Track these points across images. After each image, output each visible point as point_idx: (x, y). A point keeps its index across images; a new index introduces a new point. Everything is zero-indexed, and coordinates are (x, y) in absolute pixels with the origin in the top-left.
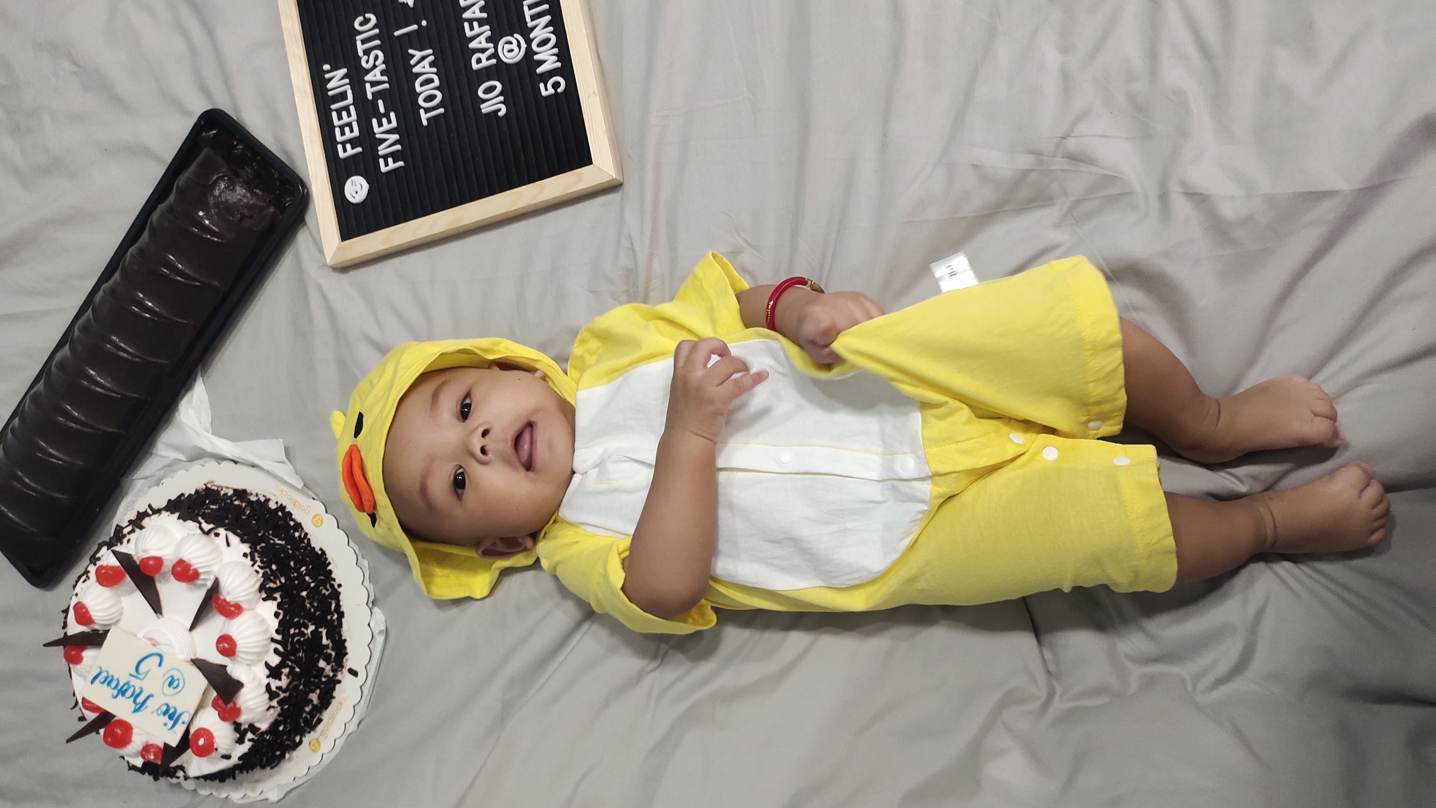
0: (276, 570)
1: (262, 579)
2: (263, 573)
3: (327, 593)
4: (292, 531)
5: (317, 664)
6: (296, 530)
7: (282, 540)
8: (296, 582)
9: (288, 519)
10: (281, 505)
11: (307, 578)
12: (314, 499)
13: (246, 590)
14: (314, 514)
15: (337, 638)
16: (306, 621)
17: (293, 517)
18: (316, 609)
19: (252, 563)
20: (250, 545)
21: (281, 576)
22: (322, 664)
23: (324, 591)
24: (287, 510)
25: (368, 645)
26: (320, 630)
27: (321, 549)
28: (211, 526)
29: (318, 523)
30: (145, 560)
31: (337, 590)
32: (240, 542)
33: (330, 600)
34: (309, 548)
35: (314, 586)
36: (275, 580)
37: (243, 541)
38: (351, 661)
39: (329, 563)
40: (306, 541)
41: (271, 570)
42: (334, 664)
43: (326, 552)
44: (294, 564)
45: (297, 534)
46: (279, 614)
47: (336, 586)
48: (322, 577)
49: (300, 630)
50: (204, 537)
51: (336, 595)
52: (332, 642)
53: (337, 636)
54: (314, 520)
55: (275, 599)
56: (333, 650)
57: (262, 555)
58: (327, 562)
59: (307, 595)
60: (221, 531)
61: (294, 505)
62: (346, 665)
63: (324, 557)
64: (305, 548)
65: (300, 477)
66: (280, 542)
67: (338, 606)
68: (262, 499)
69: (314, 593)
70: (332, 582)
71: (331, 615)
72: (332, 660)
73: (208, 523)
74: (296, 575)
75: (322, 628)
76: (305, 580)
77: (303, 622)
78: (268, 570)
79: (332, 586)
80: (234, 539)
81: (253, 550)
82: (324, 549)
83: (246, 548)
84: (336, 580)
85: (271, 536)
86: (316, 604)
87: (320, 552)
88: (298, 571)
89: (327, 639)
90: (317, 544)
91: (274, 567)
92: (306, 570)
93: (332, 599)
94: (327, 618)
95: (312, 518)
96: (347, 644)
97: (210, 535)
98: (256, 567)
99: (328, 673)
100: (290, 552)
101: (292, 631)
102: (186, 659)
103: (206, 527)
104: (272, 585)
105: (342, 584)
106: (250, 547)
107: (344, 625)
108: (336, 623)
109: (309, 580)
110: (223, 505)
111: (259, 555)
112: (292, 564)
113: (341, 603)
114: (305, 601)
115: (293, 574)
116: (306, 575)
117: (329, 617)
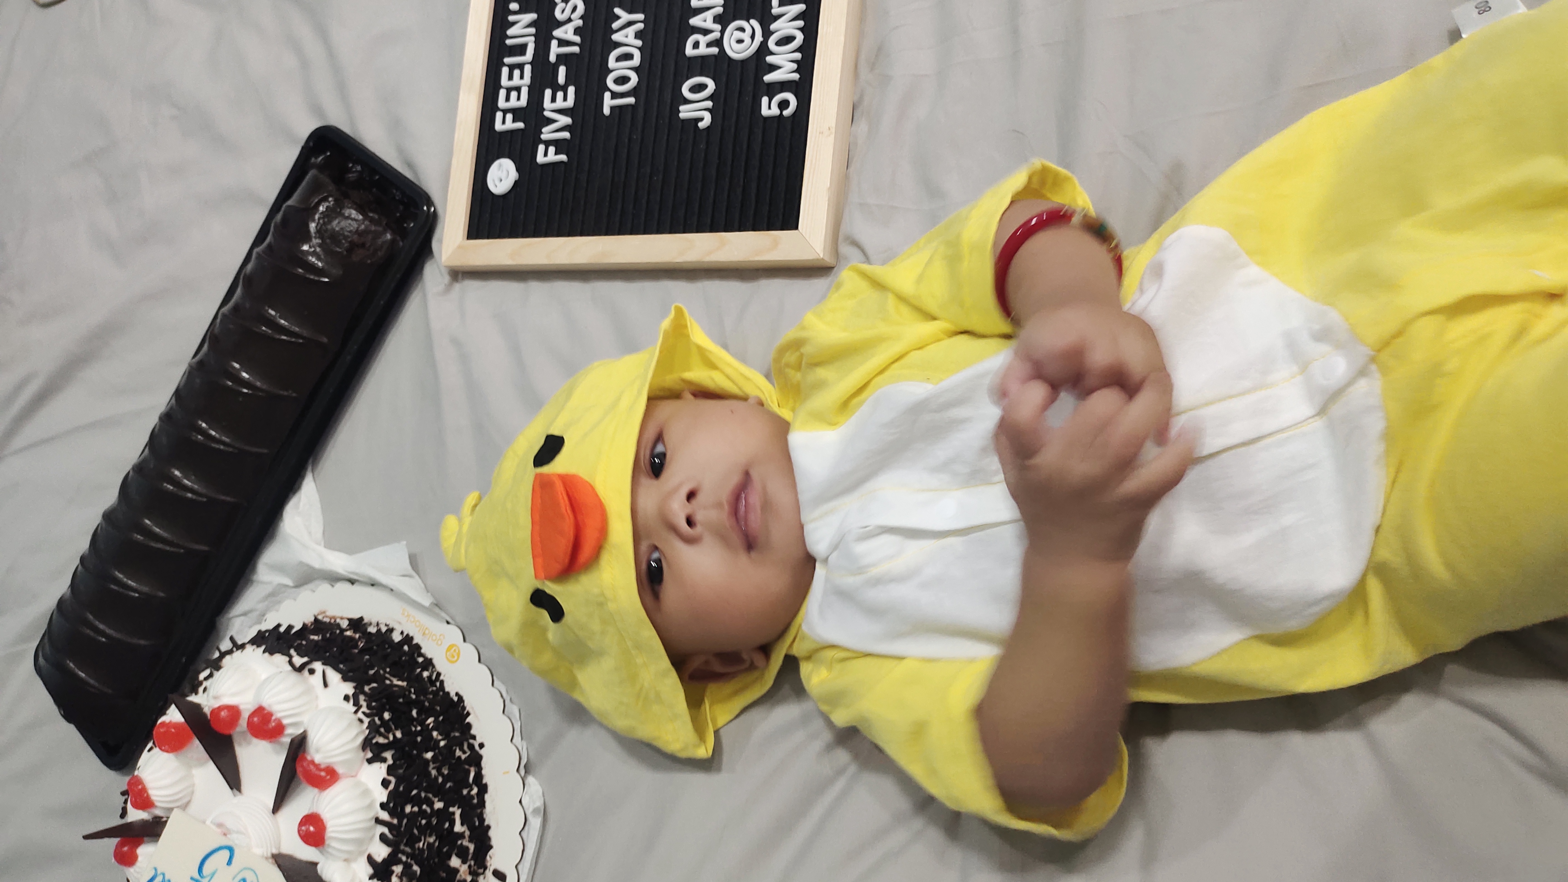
0: (389, 720)
1: (367, 732)
2: (369, 723)
3: (463, 757)
4: (419, 670)
5: (449, 862)
6: (425, 668)
7: (403, 681)
8: (419, 739)
9: (416, 655)
10: (408, 635)
11: (435, 734)
12: (448, 623)
13: (343, 745)
14: (448, 646)
15: (477, 824)
16: (430, 796)
17: (423, 651)
18: (446, 779)
19: (355, 709)
20: (354, 684)
21: (396, 729)
22: (455, 862)
23: (458, 753)
24: (415, 642)
25: (520, 833)
26: (451, 809)
27: (457, 694)
28: (305, 659)
29: (454, 657)
30: (216, 711)
31: (477, 753)
32: (341, 680)
33: (467, 767)
34: (441, 693)
35: (445, 745)
36: (386, 734)
37: (345, 679)
38: (497, 859)
39: (468, 714)
40: (438, 684)
41: (381, 718)
42: (472, 863)
43: (464, 698)
44: (417, 713)
45: (426, 674)
46: (390, 782)
47: (477, 748)
48: (457, 734)
49: (420, 808)
50: (295, 676)
51: (476, 760)
52: (469, 829)
53: (476, 819)
54: (448, 653)
55: (384, 760)
56: (470, 841)
57: (370, 698)
58: (465, 712)
59: (433, 757)
60: (318, 666)
61: (424, 634)
62: (491, 865)
63: (462, 704)
64: (435, 693)
65: (432, 594)
66: (400, 683)
67: (479, 776)
68: (384, 629)
69: (445, 757)
70: (471, 741)
71: (468, 789)
72: (470, 857)
73: (301, 655)
74: (419, 728)
75: (454, 806)
76: (432, 736)
77: (425, 796)
78: (376, 719)
79: (471, 746)
80: (334, 676)
81: (358, 691)
82: (461, 693)
83: (348, 688)
84: (477, 738)
85: (387, 675)
86: (446, 772)
87: (456, 699)
88: (422, 723)
89: (462, 824)
90: (451, 688)
91: (387, 716)
92: (434, 722)
93: (470, 766)
94: (462, 793)
95: (445, 651)
96: (491, 833)
97: (303, 672)
98: (360, 715)
99: (463, 877)
100: (414, 697)
101: (408, 809)
102: (265, 855)
103: (298, 661)
104: (381, 740)
105: (485, 744)
106: (355, 688)
107: (487, 804)
108: (475, 801)
109: (437, 735)
110: (328, 635)
111: (367, 698)
112: (414, 713)
113: (483, 772)
114: (429, 765)
115: (416, 727)
116: (434, 729)
117: (465, 792)
